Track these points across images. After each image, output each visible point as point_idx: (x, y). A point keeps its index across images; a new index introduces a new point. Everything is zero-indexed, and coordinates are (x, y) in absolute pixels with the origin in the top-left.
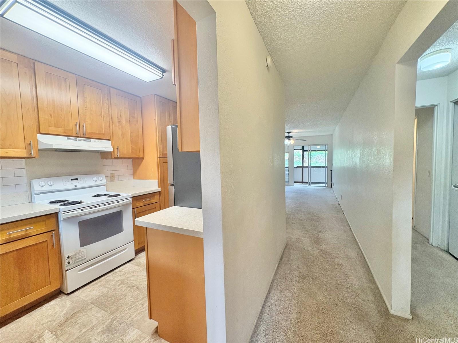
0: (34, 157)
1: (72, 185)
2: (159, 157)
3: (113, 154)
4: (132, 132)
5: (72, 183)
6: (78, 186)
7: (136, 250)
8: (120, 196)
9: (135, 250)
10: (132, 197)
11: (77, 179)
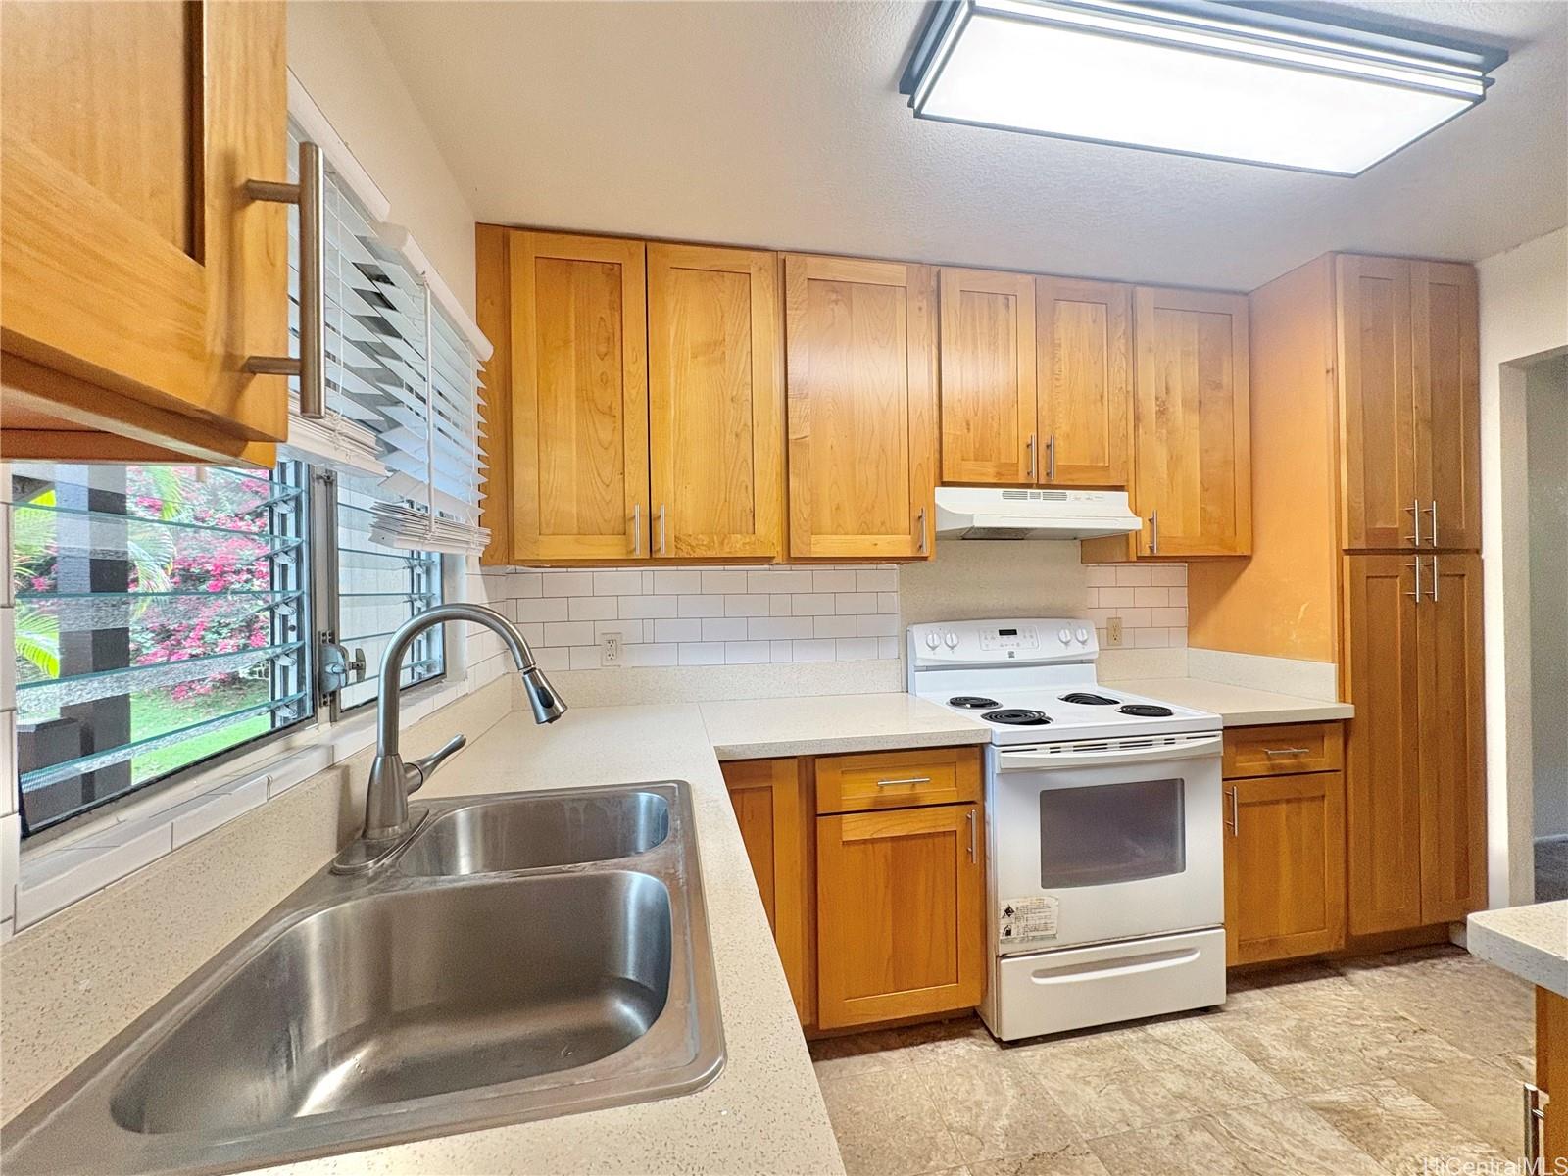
0: (925, 558)
1: (999, 650)
2: (1347, 552)
3: (1132, 541)
4: (1207, 451)
5: (1002, 646)
6: (1019, 658)
7: (1232, 968)
8: (1171, 714)
9: (1228, 969)
10: (1226, 728)
11: (1014, 632)
